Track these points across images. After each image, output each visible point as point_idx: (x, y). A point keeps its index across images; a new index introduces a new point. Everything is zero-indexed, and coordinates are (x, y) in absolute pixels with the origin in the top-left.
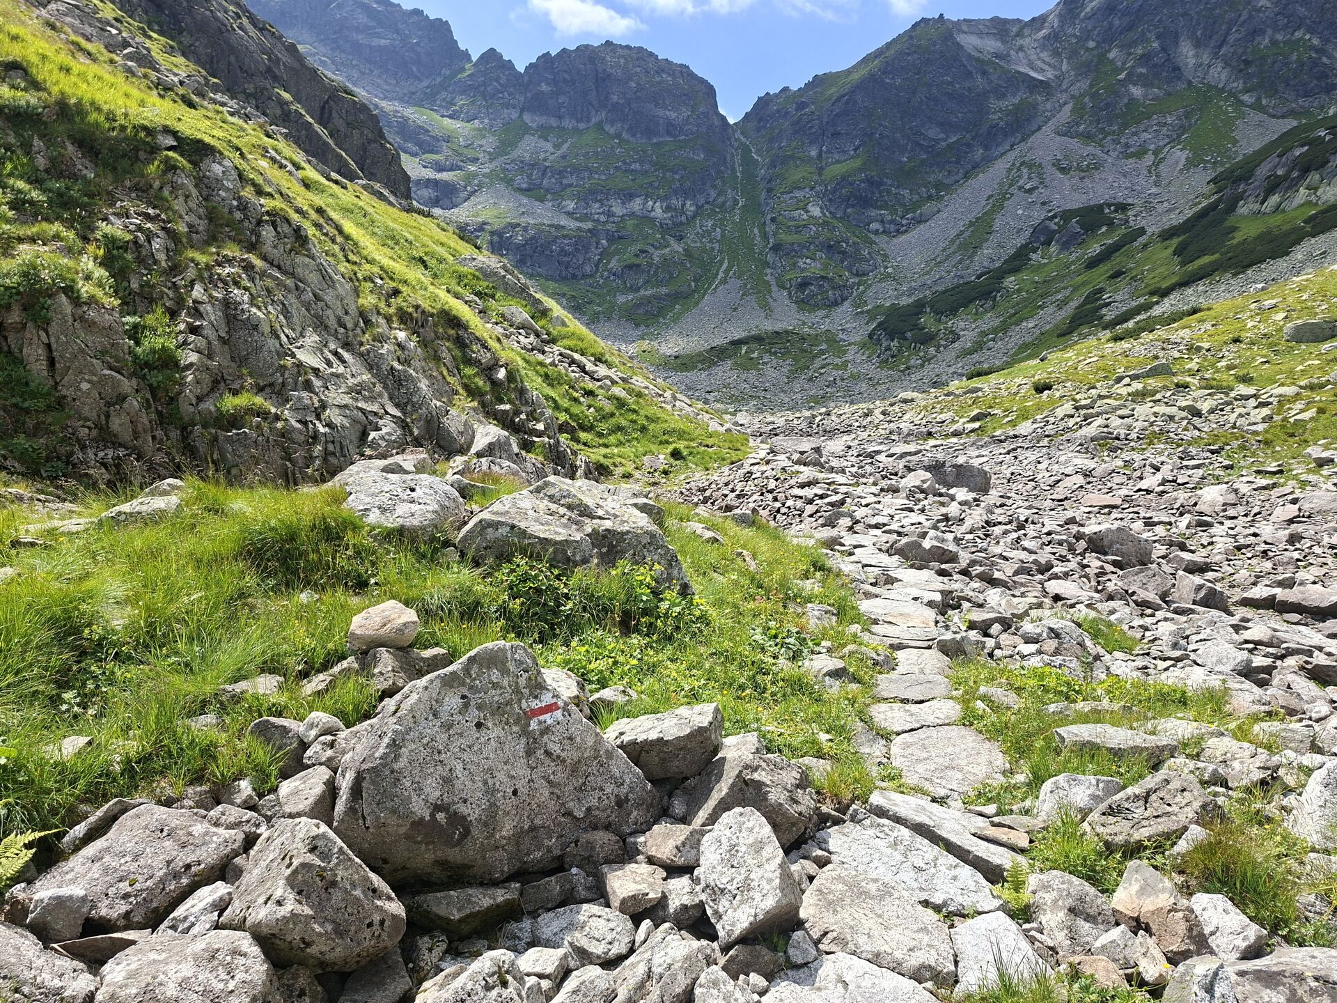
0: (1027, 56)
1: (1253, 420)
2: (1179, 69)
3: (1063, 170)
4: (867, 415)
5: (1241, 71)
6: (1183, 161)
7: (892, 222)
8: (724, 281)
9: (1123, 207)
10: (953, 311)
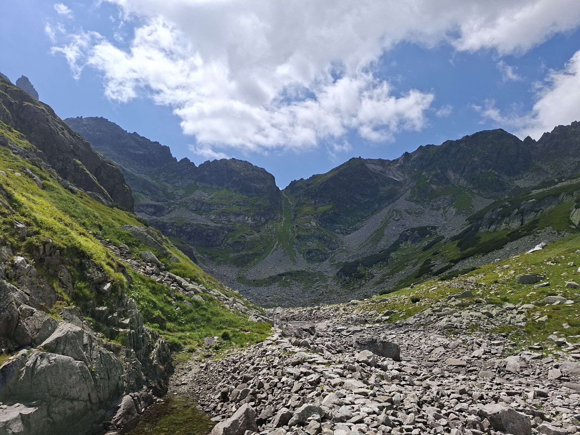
0: (392, 172)
1: (518, 320)
2: (449, 180)
3: (409, 213)
4: (336, 310)
5: (471, 182)
6: (454, 212)
7: (344, 229)
8: (276, 249)
9: (434, 228)
10: (371, 266)
